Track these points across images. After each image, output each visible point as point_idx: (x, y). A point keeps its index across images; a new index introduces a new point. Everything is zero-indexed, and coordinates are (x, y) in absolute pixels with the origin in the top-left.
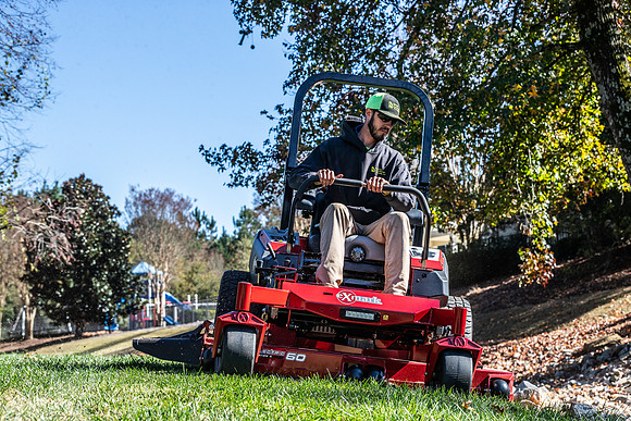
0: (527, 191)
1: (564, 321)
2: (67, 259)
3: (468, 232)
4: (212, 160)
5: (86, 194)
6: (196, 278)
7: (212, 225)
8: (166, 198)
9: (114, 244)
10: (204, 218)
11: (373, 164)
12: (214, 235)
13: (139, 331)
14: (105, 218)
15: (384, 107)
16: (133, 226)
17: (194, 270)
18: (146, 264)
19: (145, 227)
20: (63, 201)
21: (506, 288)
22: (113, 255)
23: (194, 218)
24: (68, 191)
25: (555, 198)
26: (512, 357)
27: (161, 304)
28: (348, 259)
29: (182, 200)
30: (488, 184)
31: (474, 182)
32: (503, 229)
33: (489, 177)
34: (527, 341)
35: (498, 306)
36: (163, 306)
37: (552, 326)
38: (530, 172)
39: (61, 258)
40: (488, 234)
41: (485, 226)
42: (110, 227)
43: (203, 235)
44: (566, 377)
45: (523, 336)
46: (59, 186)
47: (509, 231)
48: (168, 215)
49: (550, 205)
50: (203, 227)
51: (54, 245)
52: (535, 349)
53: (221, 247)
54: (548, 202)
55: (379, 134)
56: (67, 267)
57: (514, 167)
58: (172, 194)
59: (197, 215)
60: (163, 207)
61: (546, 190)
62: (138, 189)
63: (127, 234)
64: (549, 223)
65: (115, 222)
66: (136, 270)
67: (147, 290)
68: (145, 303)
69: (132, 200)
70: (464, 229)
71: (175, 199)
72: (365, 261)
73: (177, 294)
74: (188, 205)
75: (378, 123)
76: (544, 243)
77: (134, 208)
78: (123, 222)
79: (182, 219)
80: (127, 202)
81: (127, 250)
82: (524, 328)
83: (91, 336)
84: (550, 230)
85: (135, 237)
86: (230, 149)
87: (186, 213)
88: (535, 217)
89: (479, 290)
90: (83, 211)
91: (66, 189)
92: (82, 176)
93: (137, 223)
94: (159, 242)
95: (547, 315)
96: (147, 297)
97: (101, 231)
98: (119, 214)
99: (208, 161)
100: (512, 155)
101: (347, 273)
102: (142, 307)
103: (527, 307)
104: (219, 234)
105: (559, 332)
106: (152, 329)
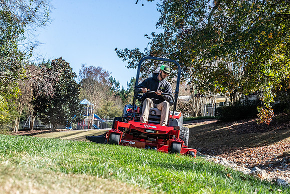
0: (263, 80)
1: (275, 141)
2: (52, 95)
3: (234, 97)
4: (120, 55)
5: (62, 66)
6: (109, 108)
7: (118, 85)
8: (98, 71)
9: (73, 90)
10: (114, 81)
11: (161, 86)
12: (118, 89)
13: (81, 130)
14: (69, 78)
15: (165, 69)
16: (82, 82)
17: (108, 105)
18: (86, 100)
19: (87, 83)
20: (52, 69)
21: (250, 124)
22: (72, 95)
23: (110, 81)
24: (54, 64)
25: (276, 85)
26: (250, 156)
27: (92, 119)
28: (150, 115)
29: (105, 72)
30: (245, 76)
31: (239, 74)
32: (251, 97)
33: (246, 73)
34: (257, 149)
35: (245, 132)
36: (93, 120)
37: (269, 143)
38: (265, 72)
39: (49, 94)
40: (243, 99)
41: (242, 95)
42: (71, 82)
43: (113, 89)
44: (274, 167)
45: (256, 147)
46: (50, 62)
47: (253, 98)
48: (98, 79)
49: (273, 87)
50: (114, 85)
51: (46, 88)
52: (261, 153)
53: (121, 95)
54: (272, 86)
55: (163, 77)
56: (51, 99)
57: (258, 69)
58: (101, 69)
59: (111, 80)
60: (96, 75)
61: (272, 80)
62: (85, 66)
63: (79, 86)
64: (272, 95)
65: (74, 80)
66: (82, 102)
67: (86, 112)
68: (85, 118)
69: (83, 71)
70: (233, 95)
71: (102, 72)
72: (155, 115)
73: (99, 115)
74: (107, 75)
75: (163, 74)
76: (269, 105)
77: (83, 74)
78: (77, 80)
79: (104, 81)
80: (80, 72)
81: (79, 93)
82: (256, 143)
83: (60, 131)
84: (272, 99)
85: (83, 88)
86: (129, 51)
87: (106, 78)
88: (266, 92)
89: (237, 124)
90: (60, 74)
91: (53, 63)
92: (61, 58)
93: (84, 81)
94: (93, 90)
95: (268, 138)
96: (86, 115)
97: (67, 84)
98: (76, 77)
99: (119, 55)
100: (257, 64)
101: (149, 119)
102: (83, 119)
103: (258, 133)
104: (121, 89)
105: (272, 146)
106: (87, 130)
